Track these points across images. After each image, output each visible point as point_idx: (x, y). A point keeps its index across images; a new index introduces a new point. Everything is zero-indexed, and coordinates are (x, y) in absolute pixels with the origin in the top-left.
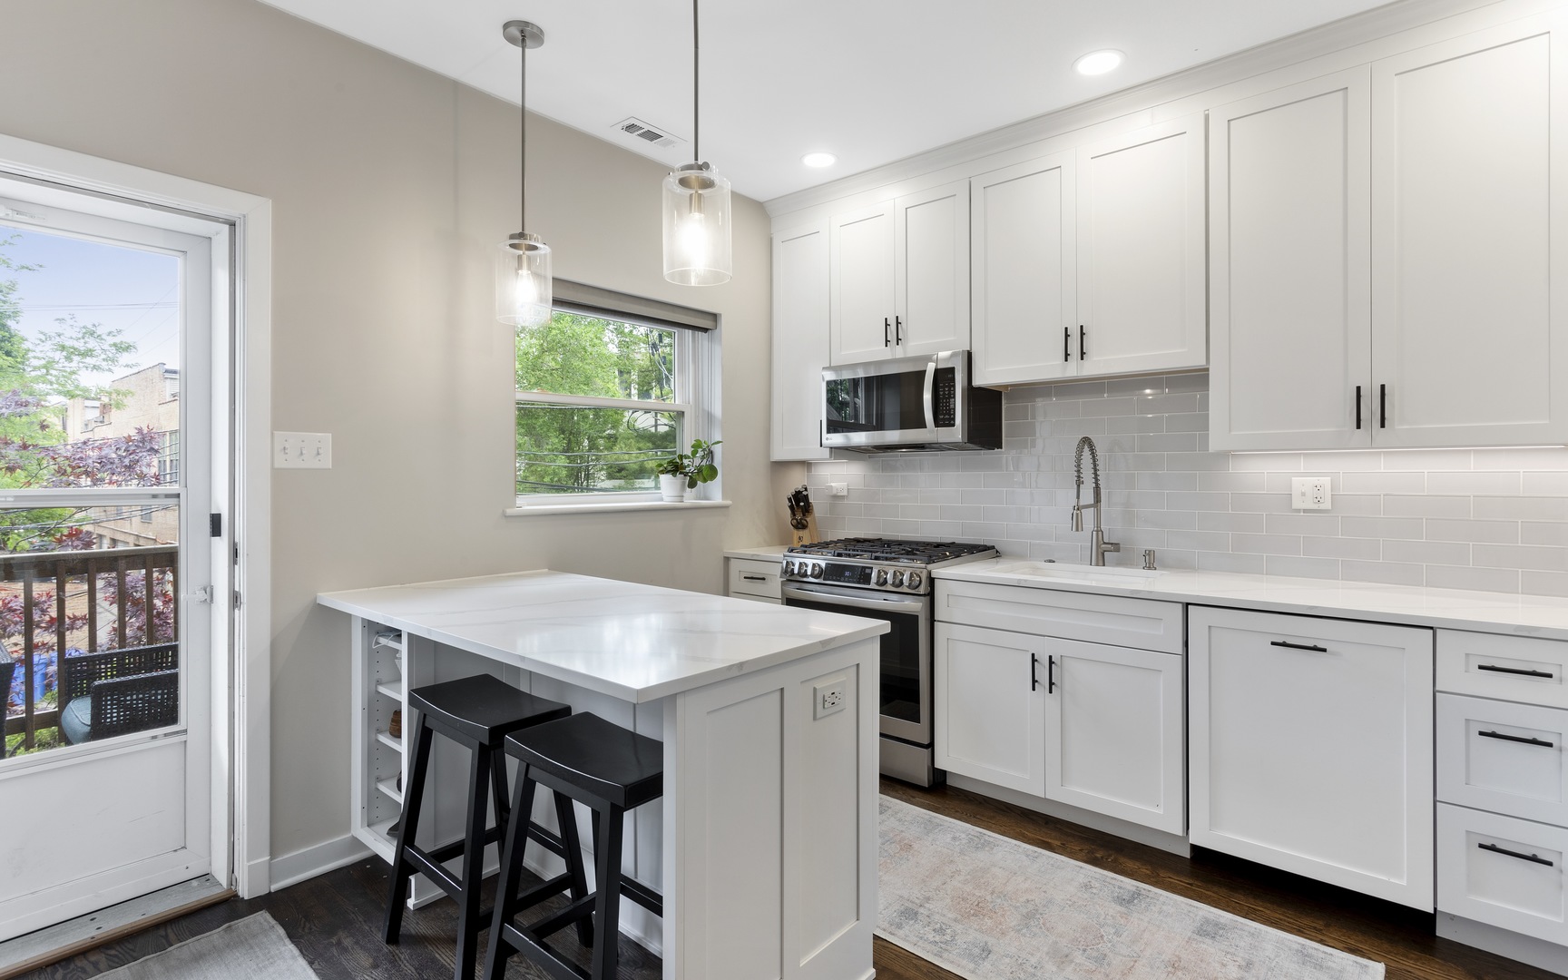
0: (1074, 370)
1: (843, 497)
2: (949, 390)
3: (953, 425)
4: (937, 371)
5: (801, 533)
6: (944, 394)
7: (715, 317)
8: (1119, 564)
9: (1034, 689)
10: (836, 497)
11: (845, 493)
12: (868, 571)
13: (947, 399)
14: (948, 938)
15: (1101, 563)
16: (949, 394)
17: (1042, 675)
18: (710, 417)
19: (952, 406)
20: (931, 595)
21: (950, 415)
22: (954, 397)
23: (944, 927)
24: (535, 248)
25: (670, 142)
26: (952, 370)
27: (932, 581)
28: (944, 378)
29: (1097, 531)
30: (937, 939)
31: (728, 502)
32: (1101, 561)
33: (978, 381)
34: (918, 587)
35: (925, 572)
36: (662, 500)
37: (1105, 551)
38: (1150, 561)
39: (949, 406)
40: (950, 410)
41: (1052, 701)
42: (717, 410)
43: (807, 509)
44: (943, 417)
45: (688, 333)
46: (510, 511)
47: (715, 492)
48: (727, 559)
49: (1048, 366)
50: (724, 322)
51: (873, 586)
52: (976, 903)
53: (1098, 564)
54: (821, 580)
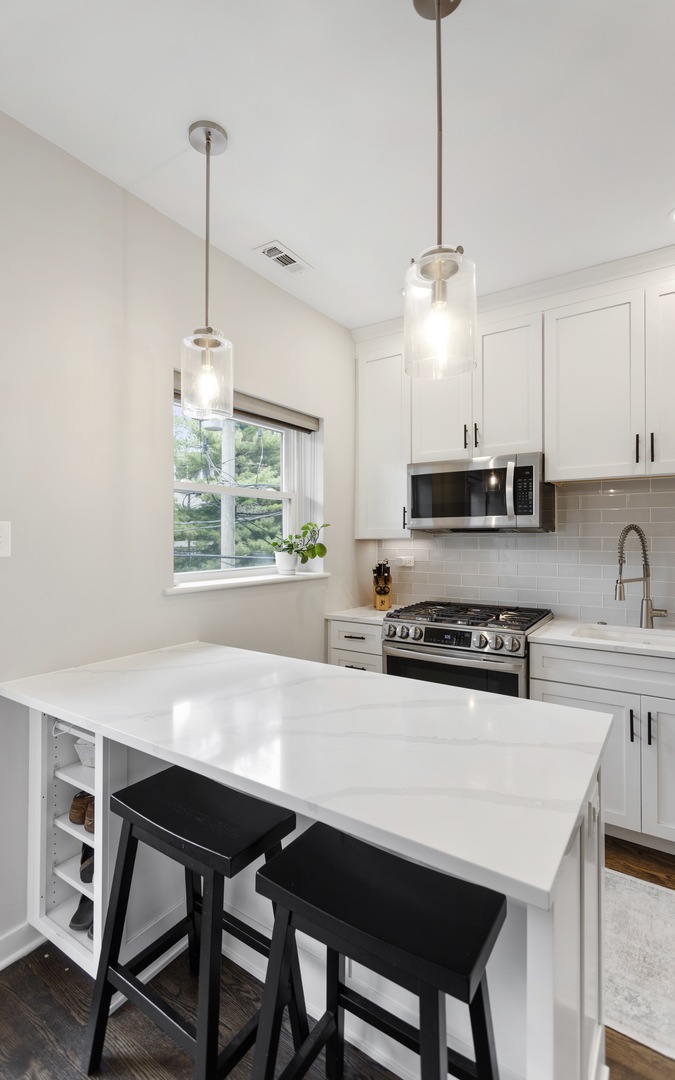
0: (641, 470)
1: (410, 568)
2: (528, 485)
3: (531, 513)
4: (517, 469)
5: (383, 598)
6: (523, 488)
7: (317, 420)
8: (663, 626)
9: (632, 740)
10: (404, 567)
11: (412, 564)
12: (467, 635)
13: (525, 491)
14: (643, 1009)
15: (650, 625)
16: (528, 488)
17: (641, 729)
18: (312, 504)
19: (530, 497)
20: (527, 656)
21: (528, 505)
22: (533, 490)
23: (633, 994)
24: (219, 344)
25: (300, 268)
26: (530, 468)
27: (527, 645)
28: (523, 474)
29: (647, 600)
30: (636, 1011)
31: (328, 574)
32: (651, 625)
33: (549, 478)
34: (517, 650)
35: (523, 638)
36: (276, 573)
37: (654, 616)
39: (527, 497)
40: (528, 501)
41: (649, 752)
42: (320, 498)
43: (387, 580)
44: (523, 506)
45: (294, 433)
46: (169, 591)
47: (317, 565)
48: (327, 620)
49: (618, 464)
50: (326, 425)
51: (472, 648)
52: (642, 959)
53: (647, 627)
54: (422, 641)
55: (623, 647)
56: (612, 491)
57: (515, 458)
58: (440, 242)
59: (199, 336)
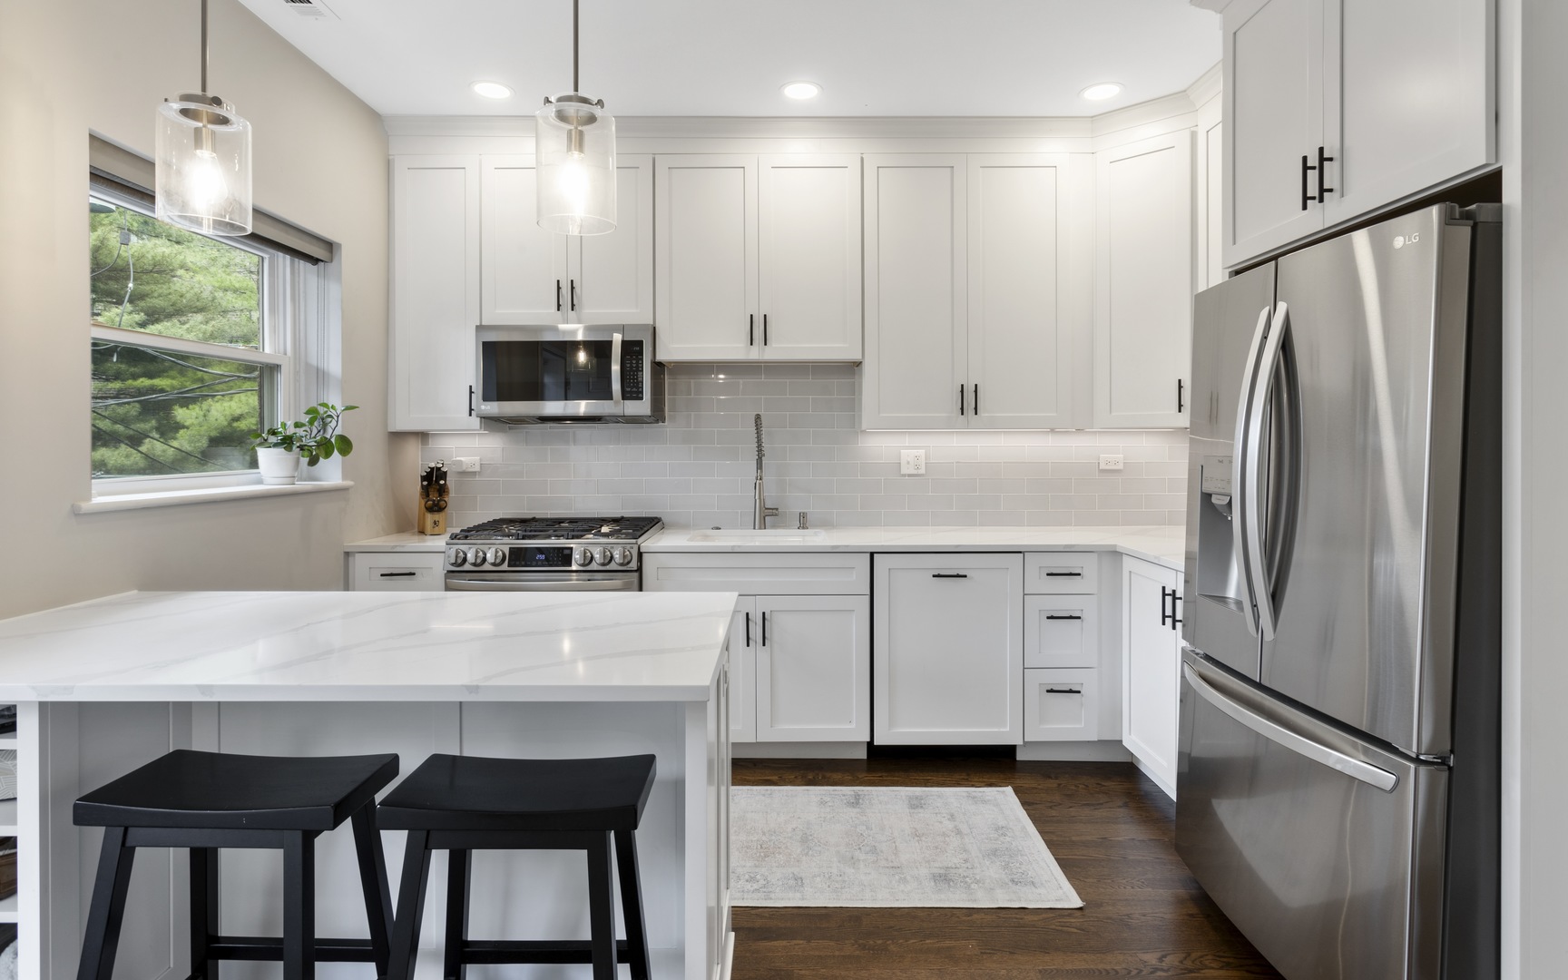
0: (755, 354)
1: (474, 473)
2: (637, 363)
3: (642, 399)
4: (624, 343)
5: (437, 516)
6: (632, 367)
7: (330, 246)
8: (774, 526)
9: (748, 645)
10: (464, 473)
11: (477, 468)
12: (567, 552)
13: (634, 371)
14: (762, 882)
16: (637, 367)
17: (756, 632)
18: (321, 376)
19: (640, 379)
20: (640, 570)
21: (638, 388)
22: (642, 371)
23: (752, 875)
24: (224, 121)
25: (317, 13)
26: (640, 343)
27: (640, 555)
28: (632, 350)
29: (760, 499)
30: (755, 886)
31: (349, 483)
32: (763, 526)
33: (661, 357)
34: (629, 563)
35: (636, 547)
36: (260, 482)
37: (767, 515)
38: (803, 521)
39: (637, 379)
40: (638, 383)
41: (763, 653)
42: (334, 366)
43: (443, 491)
44: (632, 390)
45: (284, 260)
47: (332, 471)
48: (347, 554)
49: (733, 348)
50: (347, 256)
51: (574, 567)
52: (759, 847)
53: (760, 528)
54: (505, 567)
55: (739, 546)
56: (721, 376)
57: (622, 329)
58: (576, 89)
59: (192, 106)
